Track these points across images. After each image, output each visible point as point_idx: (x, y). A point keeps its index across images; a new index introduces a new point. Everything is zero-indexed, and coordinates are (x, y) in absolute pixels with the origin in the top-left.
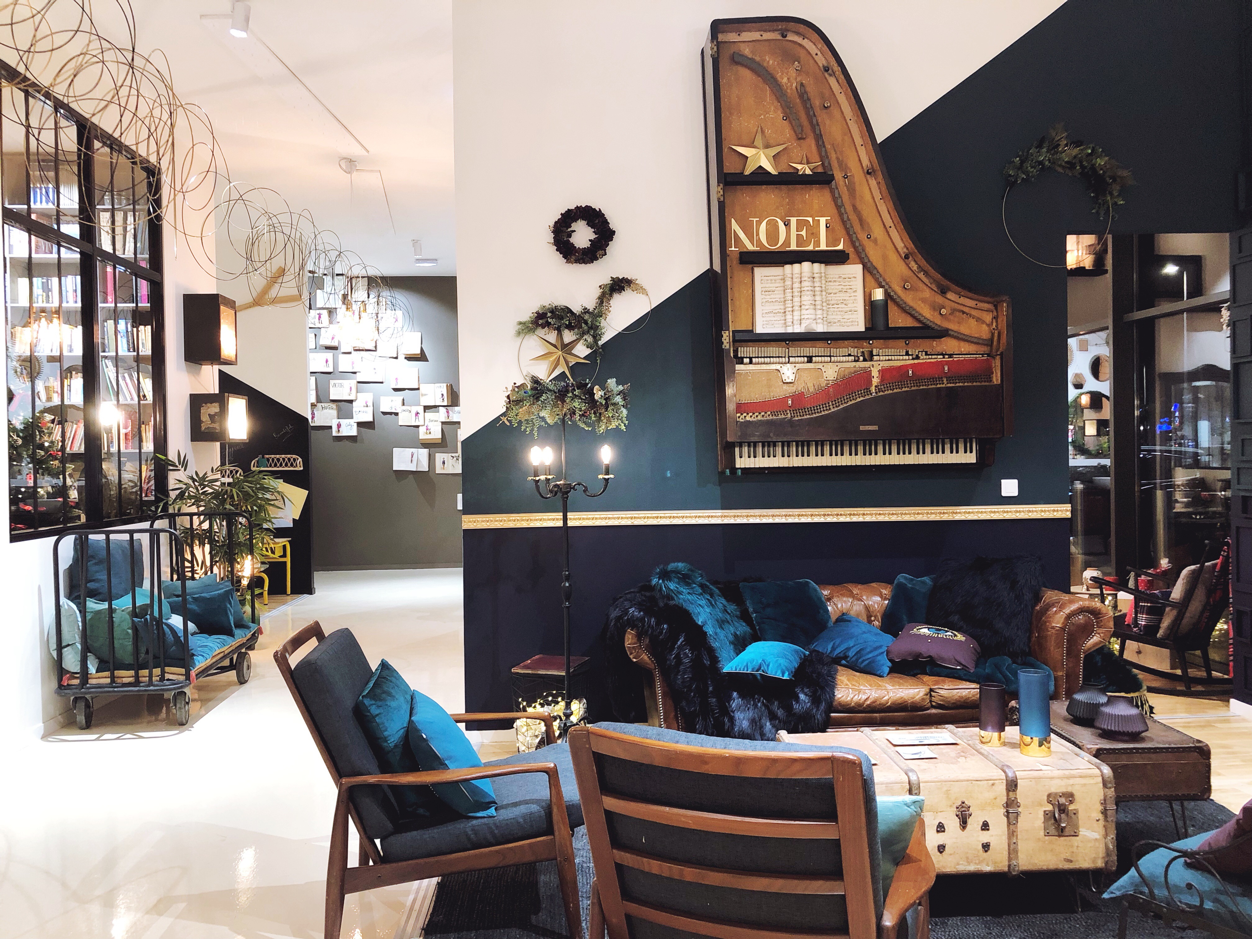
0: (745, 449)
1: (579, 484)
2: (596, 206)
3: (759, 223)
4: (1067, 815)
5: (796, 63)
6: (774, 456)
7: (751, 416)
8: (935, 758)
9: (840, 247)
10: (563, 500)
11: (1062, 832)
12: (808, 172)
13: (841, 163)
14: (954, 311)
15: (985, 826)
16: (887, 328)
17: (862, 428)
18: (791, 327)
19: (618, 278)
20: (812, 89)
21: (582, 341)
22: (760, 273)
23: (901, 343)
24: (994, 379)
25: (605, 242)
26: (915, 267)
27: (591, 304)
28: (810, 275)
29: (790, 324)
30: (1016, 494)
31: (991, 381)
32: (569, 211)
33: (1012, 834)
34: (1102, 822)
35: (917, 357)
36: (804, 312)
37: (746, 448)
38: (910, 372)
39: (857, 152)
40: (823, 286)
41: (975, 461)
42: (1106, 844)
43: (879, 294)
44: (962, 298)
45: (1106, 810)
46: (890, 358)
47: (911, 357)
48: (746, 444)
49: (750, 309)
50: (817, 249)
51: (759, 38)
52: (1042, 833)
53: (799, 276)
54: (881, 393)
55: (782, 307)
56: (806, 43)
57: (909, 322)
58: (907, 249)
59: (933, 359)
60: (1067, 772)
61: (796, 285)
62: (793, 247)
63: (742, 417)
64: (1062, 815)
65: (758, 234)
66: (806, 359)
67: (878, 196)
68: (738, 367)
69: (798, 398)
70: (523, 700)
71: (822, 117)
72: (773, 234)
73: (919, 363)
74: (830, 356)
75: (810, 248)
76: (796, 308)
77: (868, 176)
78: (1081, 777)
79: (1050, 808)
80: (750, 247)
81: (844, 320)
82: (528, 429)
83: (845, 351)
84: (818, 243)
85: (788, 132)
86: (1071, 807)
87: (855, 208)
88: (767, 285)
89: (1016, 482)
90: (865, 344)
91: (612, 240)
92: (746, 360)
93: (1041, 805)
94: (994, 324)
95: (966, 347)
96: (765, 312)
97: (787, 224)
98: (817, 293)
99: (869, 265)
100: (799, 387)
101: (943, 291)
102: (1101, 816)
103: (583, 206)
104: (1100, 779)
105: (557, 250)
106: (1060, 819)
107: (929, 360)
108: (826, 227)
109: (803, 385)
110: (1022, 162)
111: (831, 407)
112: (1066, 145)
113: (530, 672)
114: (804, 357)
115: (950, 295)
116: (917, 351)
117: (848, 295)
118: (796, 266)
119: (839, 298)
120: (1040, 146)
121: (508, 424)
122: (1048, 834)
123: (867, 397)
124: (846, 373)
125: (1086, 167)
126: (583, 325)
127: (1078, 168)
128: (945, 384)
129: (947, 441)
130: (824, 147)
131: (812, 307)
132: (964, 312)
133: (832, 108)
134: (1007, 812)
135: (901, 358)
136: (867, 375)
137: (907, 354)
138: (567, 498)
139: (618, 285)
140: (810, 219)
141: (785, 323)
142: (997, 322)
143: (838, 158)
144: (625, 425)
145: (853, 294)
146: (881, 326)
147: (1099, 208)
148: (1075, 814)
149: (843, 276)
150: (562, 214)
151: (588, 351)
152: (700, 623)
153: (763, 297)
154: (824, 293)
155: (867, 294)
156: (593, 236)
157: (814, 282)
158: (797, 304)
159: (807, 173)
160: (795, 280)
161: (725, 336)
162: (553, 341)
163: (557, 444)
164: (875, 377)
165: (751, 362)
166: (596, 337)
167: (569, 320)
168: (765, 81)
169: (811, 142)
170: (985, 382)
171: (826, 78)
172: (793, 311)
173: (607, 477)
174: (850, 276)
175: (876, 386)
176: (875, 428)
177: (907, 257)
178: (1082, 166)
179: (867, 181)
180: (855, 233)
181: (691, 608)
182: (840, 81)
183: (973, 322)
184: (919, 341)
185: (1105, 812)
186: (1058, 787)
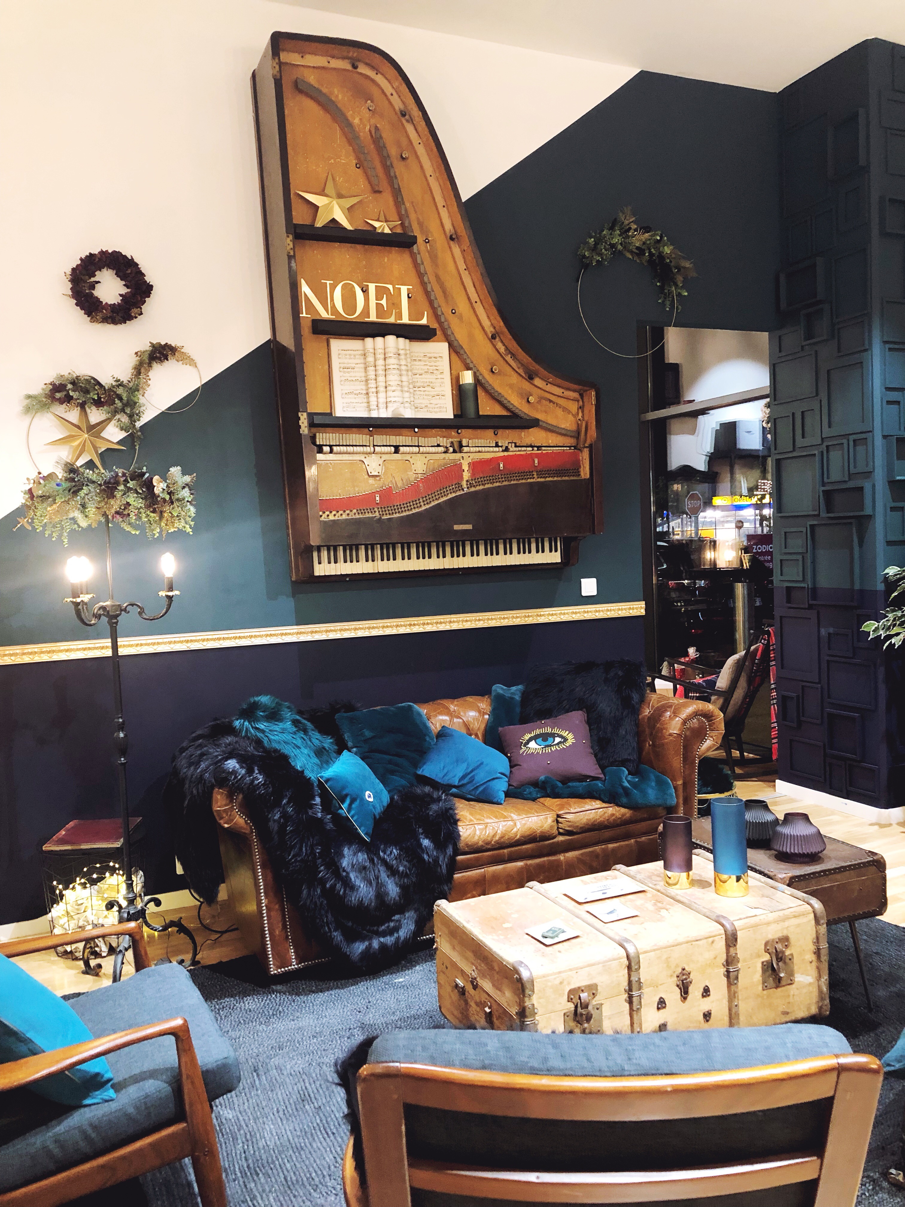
0: (324, 554)
1: (132, 605)
2: (127, 252)
3: (333, 287)
4: (785, 963)
5: (369, 102)
6: (358, 561)
7: (335, 515)
8: (636, 916)
9: (424, 321)
10: (111, 627)
11: (779, 982)
12: (387, 231)
13: (421, 224)
14: (541, 398)
15: (706, 992)
16: (479, 416)
17: (456, 527)
18: (376, 411)
19: (160, 344)
20: (388, 136)
21: (113, 422)
22: (338, 346)
23: (490, 432)
24: (582, 474)
25: (142, 297)
26: (502, 349)
27: (125, 374)
28: (394, 350)
29: (375, 407)
30: (594, 593)
31: (579, 475)
32: (91, 255)
33: (732, 996)
34: (814, 964)
35: (507, 449)
36: (390, 394)
37: (326, 553)
38: (501, 465)
39: (439, 213)
40: (409, 365)
41: (560, 561)
42: (819, 986)
43: (467, 378)
44: (549, 385)
45: (819, 949)
46: (480, 449)
47: (501, 449)
48: (326, 548)
49: (327, 387)
50: (399, 322)
51: (326, 64)
52: (760, 988)
53: (383, 351)
54: (473, 489)
55: (364, 387)
56: (379, 79)
57: (498, 411)
58: (494, 328)
59: (523, 451)
60: (781, 913)
61: (380, 362)
62: (373, 317)
63: (325, 516)
64: (780, 964)
65: (332, 300)
66: (393, 449)
67: (462, 266)
68: (319, 456)
69: (387, 493)
70: (58, 884)
71: (399, 168)
72: (349, 300)
73: (508, 455)
74: (418, 446)
75: (392, 320)
76: (382, 389)
77: (451, 242)
78: (795, 917)
79: (767, 957)
80: (324, 315)
81: (433, 406)
82: (54, 535)
83: (434, 441)
84: (400, 316)
85: (362, 183)
86: (788, 953)
87: (438, 277)
88: (346, 361)
89: (594, 580)
90: (453, 433)
91: (149, 297)
92: (326, 449)
93: (759, 956)
94: (580, 414)
95: (553, 439)
96: (344, 392)
97: (365, 291)
98: (404, 373)
99: (455, 344)
100: (386, 482)
101: (530, 378)
102: (813, 957)
103: (110, 251)
104: (812, 915)
105: (77, 305)
106: (779, 968)
107: (519, 453)
108: (409, 297)
109: (391, 479)
110: (596, 244)
111: (422, 504)
112: (636, 230)
113: (69, 847)
114: (390, 446)
115: (537, 381)
116: (507, 442)
117: (435, 377)
118: (379, 340)
119: (425, 380)
120: (612, 228)
121: (30, 528)
122: (765, 988)
123: (458, 493)
124: (436, 466)
125: (653, 255)
126: (117, 401)
127: (647, 254)
128: (537, 479)
129: (533, 540)
130: (404, 204)
131: (399, 388)
132: (550, 401)
133: (409, 160)
134: (728, 972)
135: (491, 449)
136: (458, 468)
137: (497, 445)
138: (116, 623)
139: (160, 353)
140: (390, 287)
141: (368, 407)
142: (583, 412)
143: (418, 219)
144: (191, 528)
145: (439, 376)
146: (471, 411)
147: (665, 298)
148: (790, 959)
149: (429, 355)
150: (81, 259)
151: (123, 435)
152: (299, 769)
153: (342, 374)
154: (410, 373)
155: (454, 377)
156: (124, 291)
157: (399, 359)
158: (382, 384)
159: (385, 232)
160: (378, 356)
161: (302, 418)
162: (74, 420)
163: (97, 555)
164: (466, 471)
165: (331, 452)
166: (133, 417)
167: (98, 394)
168: (334, 119)
169: (387, 197)
170: (573, 476)
171: (403, 124)
172: (377, 393)
173: (170, 594)
174: (436, 355)
175: (467, 481)
176: (469, 527)
177: (493, 337)
178: (650, 252)
179: (450, 248)
180: (440, 306)
181: (287, 750)
182: (419, 129)
183: (559, 412)
184: (507, 431)
185: (818, 953)
186: (773, 933)
